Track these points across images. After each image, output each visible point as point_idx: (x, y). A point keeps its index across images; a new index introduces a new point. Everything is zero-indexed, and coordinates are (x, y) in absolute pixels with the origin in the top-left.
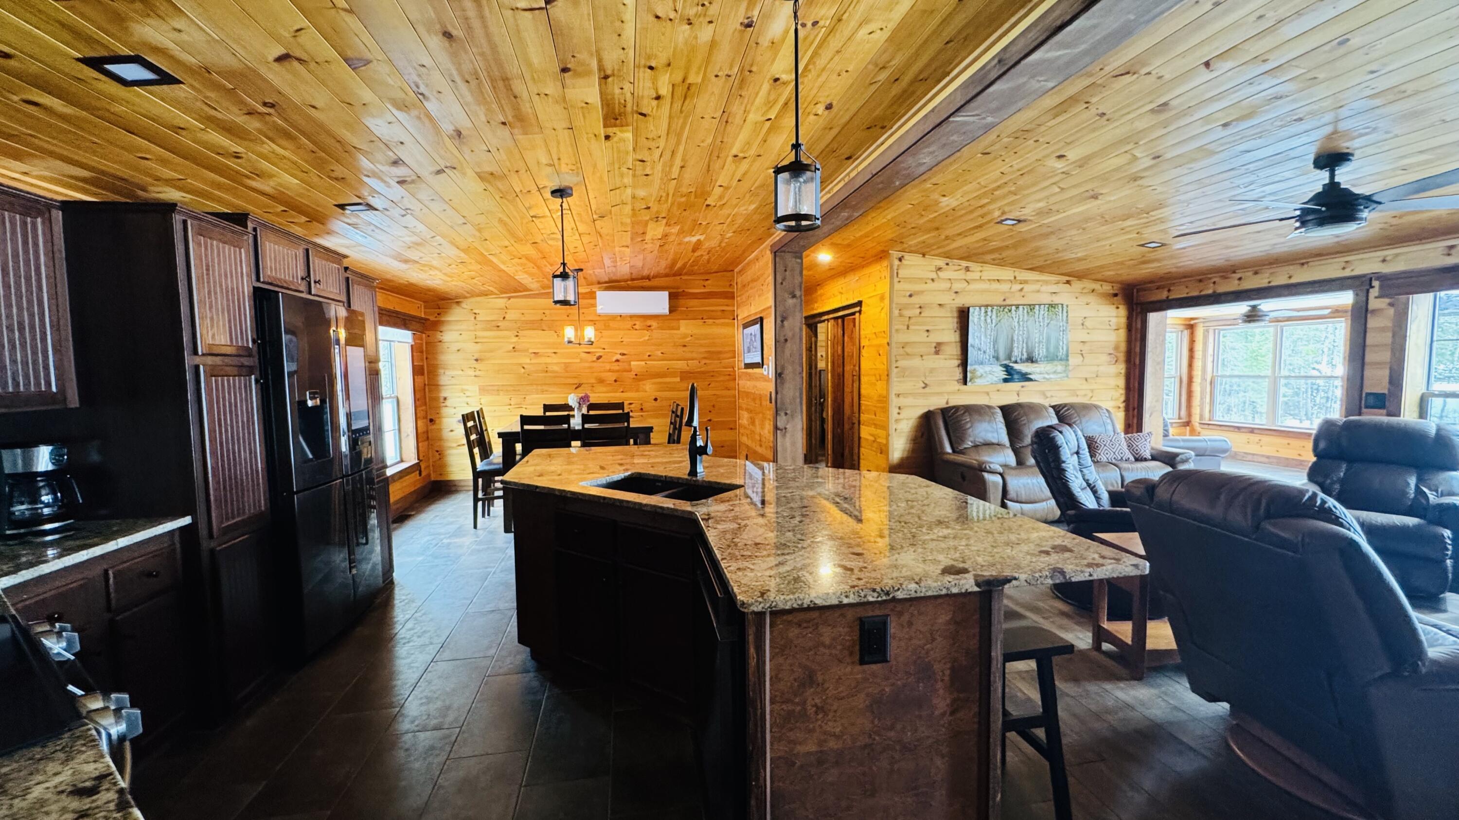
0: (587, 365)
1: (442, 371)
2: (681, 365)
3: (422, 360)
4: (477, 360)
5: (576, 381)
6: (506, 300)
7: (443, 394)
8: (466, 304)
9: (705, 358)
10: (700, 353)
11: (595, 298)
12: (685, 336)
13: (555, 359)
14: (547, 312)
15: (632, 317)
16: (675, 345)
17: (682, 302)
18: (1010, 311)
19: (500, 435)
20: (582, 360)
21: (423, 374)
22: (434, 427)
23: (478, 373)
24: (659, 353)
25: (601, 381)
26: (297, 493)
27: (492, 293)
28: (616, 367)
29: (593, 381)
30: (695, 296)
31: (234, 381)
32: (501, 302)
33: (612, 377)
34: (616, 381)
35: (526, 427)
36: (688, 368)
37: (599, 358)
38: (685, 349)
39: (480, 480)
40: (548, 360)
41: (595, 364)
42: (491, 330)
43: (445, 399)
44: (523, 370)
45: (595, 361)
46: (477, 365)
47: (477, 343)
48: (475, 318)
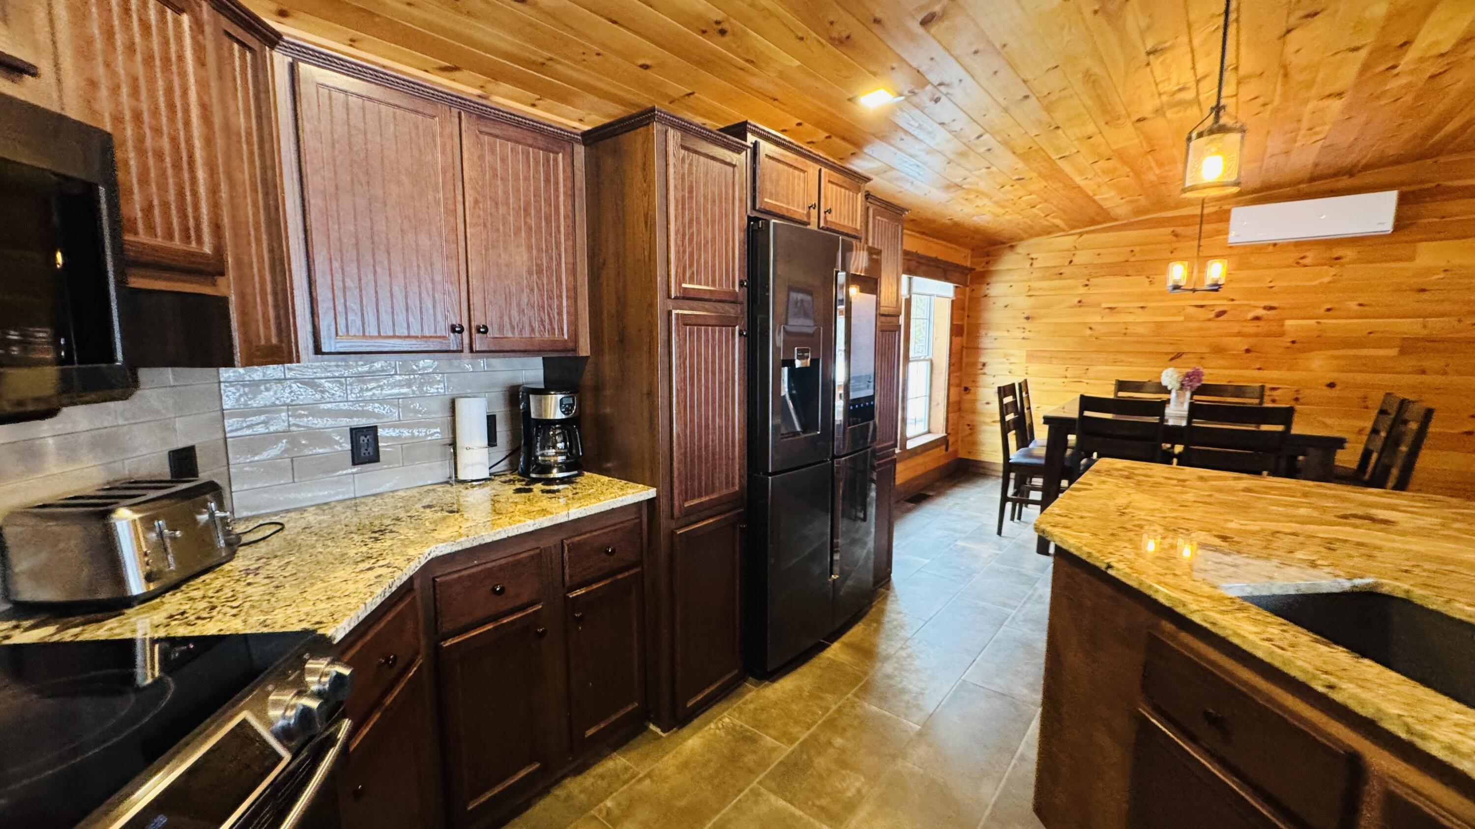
0: (1196, 325)
1: (983, 332)
2: (1411, 327)
3: (963, 319)
4: (1028, 318)
5: (1171, 349)
6: (1076, 237)
7: (983, 359)
8: (1022, 249)
10: (1469, 301)
11: (1228, 220)
12: (1428, 271)
13: (1142, 317)
14: (1137, 249)
15: (1299, 244)
16: (1398, 290)
17: (1432, 207)
19: (1047, 420)
20: (1188, 318)
21: (962, 335)
22: (968, 397)
23: (1027, 334)
24: (1353, 305)
26: (771, 474)
27: (1057, 228)
28: (1251, 328)
29: (1204, 349)
31: (713, 332)
32: (1067, 241)
33: (1243, 344)
34: (1248, 351)
35: (1087, 413)
36: (1426, 332)
37: (1221, 314)
38: (1422, 296)
39: (1012, 475)
40: (1130, 318)
41: (1211, 324)
42: (1051, 280)
43: (984, 365)
44: (1089, 332)
45: (1209, 320)
46: (1027, 325)
47: (1030, 296)
48: (1031, 264)
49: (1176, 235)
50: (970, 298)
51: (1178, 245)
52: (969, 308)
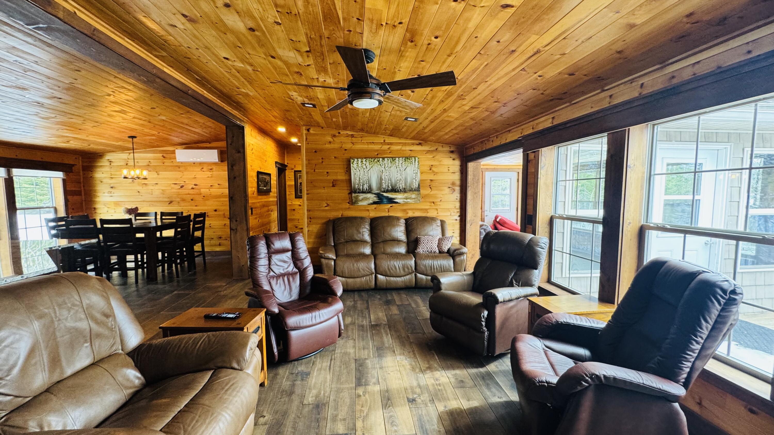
0: (175, 191)
3: (80, 187)
4: (112, 187)
5: (169, 200)
6: (128, 154)
7: (94, 206)
8: (109, 156)
11: (175, 153)
13: (156, 187)
15: (200, 163)
18: (378, 161)
20: (172, 188)
21: (80, 195)
23: (112, 195)
25: (183, 200)
28: (192, 192)
29: (178, 200)
32: (124, 155)
33: (189, 198)
34: (192, 200)
37: (182, 187)
40: (152, 188)
41: (179, 191)
43: (95, 209)
44: (138, 194)
45: (179, 189)
46: (111, 190)
47: (112, 178)
48: (110, 164)
49: (164, 157)
50: (83, 178)
51: (165, 161)
52: (83, 182)
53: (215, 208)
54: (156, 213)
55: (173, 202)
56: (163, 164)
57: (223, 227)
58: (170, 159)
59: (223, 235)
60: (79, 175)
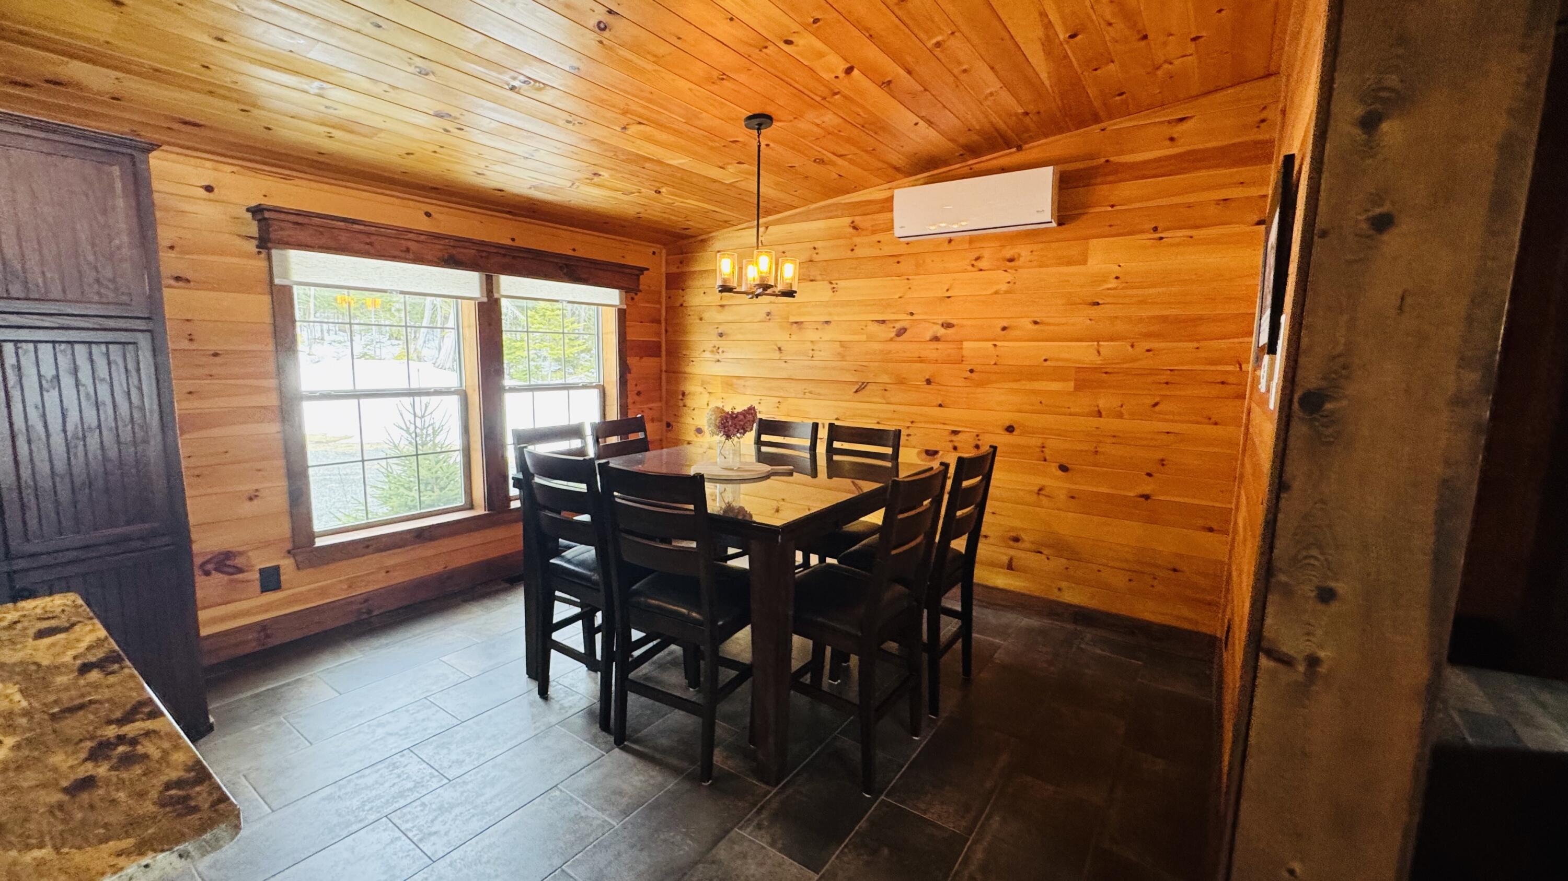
0: (877, 346)
1: (683, 352)
3: (659, 334)
4: (721, 335)
5: (857, 378)
7: (682, 387)
9: (1148, 336)
10: (1141, 320)
11: (891, 207)
12: (1100, 278)
13: (828, 335)
14: (819, 244)
15: (974, 241)
16: (1072, 303)
17: (1103, 190)
20: (871, 338)
21: (659, 355)
23: (720, 356)
24: (1026, 324)
25: (901, 381)
28: (930, 350)
29: (885, 378)
30: (1140, 171)
33: (922, 373)
34: (929, 382)
36: (1098, 361)
37: (901, 332)
38: (1094, 312)
40: (815, 336)
41: (893, 346)
44: (777, 355)
45: (892, 340)
46: (719, 342)
47: (722, 306)
49: (855, 228)
50: (668, 307)
51: (857, 240)
52: (666, 320)
53: (1008, 418)
54: (815, 427)
55: (869, 387)
56: (850, 254)
57: (1034, 498)
58: (874, 232)
59: (1024, 530)
60: (659, 302)
